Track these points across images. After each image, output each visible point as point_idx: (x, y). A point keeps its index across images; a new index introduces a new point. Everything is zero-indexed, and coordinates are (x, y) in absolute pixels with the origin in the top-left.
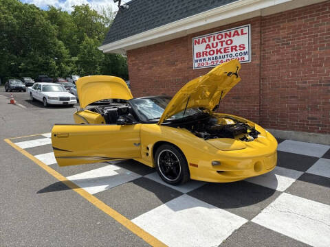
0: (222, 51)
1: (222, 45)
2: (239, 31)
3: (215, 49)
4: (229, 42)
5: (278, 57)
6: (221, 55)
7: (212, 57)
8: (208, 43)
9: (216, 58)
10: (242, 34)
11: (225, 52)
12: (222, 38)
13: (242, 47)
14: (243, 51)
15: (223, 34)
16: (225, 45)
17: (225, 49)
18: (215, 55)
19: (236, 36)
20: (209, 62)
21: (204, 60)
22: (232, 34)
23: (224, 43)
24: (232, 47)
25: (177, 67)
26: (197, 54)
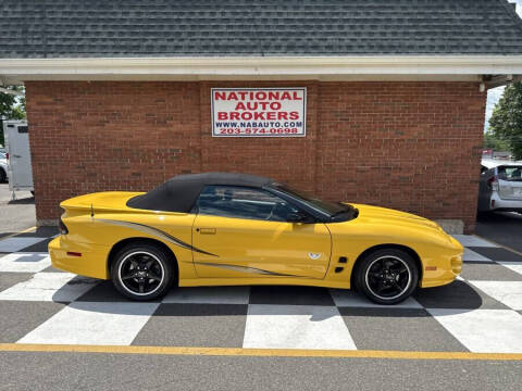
0: (265, 116)
1: (264, 108)
2: (291, 93)
3: (252, 112)
4: (276, 106)
5: (337, 134)
6: (263, 122)
7: (247, 122)
8: (240, 100)
9: (255, 124)
10: (295, 98)
11: (269, 118)
12: (264, 98)
13: (295, 115)
14: (295, 121)
15: (267, 93)
16: (268, 109)
17: (269, 114)
18: (252, 121)
19: (286, 100)
20: (243, 129)
21: (234, 125)
22: (280, 96)
23: (268, 106)
24: (280, 114)
25: (171, 129)
26: (220, 114)
